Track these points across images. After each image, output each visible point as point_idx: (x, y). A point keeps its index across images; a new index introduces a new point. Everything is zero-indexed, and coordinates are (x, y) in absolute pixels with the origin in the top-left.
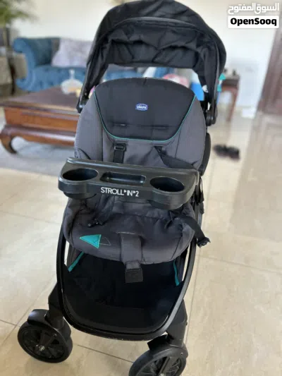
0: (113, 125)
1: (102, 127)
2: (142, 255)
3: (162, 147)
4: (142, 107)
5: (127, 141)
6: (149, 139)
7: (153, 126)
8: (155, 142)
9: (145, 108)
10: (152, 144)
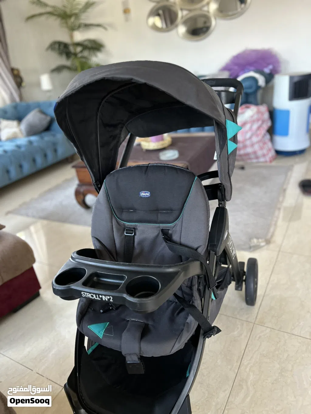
0: (123, 212)
1: (112, 214)
2: (140, 348)
3: (169, 230)
4: (145, 194)
5: (136, 226)
6: (156, 222)
7: (157, 210)
8: (162, 225)
9: (148, 194)
10: (159, 227)
